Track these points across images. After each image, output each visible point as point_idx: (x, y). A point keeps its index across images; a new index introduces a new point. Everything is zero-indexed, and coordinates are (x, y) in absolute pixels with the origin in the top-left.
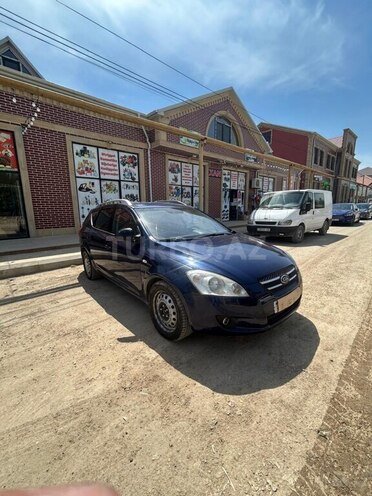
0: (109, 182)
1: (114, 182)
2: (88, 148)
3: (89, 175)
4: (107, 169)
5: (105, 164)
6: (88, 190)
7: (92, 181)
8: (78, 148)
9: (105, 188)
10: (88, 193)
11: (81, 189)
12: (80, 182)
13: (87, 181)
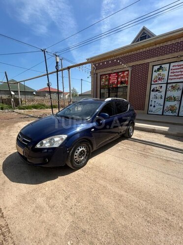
0: (174, 85)
1: (178, 84)
2: (163, 66)
3: (160, 82)
4: (174, 75)
5: (174, 72)
6: (157, 91)
7: (161, 85)
8: (156, 68)
9: (170, 89)
10: (157, 92)
11: (153, 91)
12: (153, 87)
13: (158, 86)
